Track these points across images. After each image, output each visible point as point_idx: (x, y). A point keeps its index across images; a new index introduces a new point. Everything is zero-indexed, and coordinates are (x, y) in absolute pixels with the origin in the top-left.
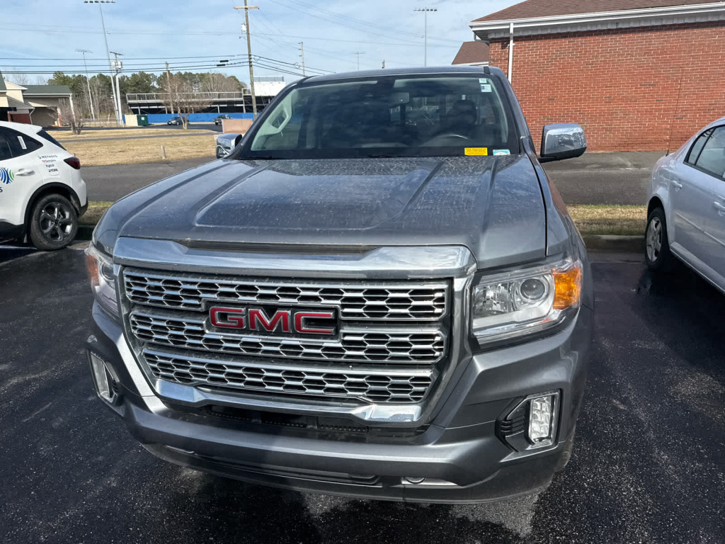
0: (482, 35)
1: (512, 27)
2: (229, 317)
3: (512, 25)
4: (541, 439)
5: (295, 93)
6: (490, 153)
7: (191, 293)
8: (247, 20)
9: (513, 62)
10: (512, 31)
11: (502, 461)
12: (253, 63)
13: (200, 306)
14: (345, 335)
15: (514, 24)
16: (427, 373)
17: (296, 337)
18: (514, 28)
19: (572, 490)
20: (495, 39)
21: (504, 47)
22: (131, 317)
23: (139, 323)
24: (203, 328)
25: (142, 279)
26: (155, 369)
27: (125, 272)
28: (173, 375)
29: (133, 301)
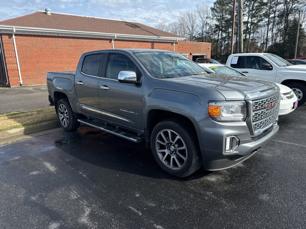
1: (14, 30)
2: (269, 106)
3: (15, 29)
10: (15, 31)
18: (16, 30)
20: (4, 34)
21: (10, 38)
22: (254, 115)
23: (255, 115)
24: (265, 111)
25: (257, 103)
26: (256, 128)
27: (253, 102)
28: (259, 127)
29: (255, 110)
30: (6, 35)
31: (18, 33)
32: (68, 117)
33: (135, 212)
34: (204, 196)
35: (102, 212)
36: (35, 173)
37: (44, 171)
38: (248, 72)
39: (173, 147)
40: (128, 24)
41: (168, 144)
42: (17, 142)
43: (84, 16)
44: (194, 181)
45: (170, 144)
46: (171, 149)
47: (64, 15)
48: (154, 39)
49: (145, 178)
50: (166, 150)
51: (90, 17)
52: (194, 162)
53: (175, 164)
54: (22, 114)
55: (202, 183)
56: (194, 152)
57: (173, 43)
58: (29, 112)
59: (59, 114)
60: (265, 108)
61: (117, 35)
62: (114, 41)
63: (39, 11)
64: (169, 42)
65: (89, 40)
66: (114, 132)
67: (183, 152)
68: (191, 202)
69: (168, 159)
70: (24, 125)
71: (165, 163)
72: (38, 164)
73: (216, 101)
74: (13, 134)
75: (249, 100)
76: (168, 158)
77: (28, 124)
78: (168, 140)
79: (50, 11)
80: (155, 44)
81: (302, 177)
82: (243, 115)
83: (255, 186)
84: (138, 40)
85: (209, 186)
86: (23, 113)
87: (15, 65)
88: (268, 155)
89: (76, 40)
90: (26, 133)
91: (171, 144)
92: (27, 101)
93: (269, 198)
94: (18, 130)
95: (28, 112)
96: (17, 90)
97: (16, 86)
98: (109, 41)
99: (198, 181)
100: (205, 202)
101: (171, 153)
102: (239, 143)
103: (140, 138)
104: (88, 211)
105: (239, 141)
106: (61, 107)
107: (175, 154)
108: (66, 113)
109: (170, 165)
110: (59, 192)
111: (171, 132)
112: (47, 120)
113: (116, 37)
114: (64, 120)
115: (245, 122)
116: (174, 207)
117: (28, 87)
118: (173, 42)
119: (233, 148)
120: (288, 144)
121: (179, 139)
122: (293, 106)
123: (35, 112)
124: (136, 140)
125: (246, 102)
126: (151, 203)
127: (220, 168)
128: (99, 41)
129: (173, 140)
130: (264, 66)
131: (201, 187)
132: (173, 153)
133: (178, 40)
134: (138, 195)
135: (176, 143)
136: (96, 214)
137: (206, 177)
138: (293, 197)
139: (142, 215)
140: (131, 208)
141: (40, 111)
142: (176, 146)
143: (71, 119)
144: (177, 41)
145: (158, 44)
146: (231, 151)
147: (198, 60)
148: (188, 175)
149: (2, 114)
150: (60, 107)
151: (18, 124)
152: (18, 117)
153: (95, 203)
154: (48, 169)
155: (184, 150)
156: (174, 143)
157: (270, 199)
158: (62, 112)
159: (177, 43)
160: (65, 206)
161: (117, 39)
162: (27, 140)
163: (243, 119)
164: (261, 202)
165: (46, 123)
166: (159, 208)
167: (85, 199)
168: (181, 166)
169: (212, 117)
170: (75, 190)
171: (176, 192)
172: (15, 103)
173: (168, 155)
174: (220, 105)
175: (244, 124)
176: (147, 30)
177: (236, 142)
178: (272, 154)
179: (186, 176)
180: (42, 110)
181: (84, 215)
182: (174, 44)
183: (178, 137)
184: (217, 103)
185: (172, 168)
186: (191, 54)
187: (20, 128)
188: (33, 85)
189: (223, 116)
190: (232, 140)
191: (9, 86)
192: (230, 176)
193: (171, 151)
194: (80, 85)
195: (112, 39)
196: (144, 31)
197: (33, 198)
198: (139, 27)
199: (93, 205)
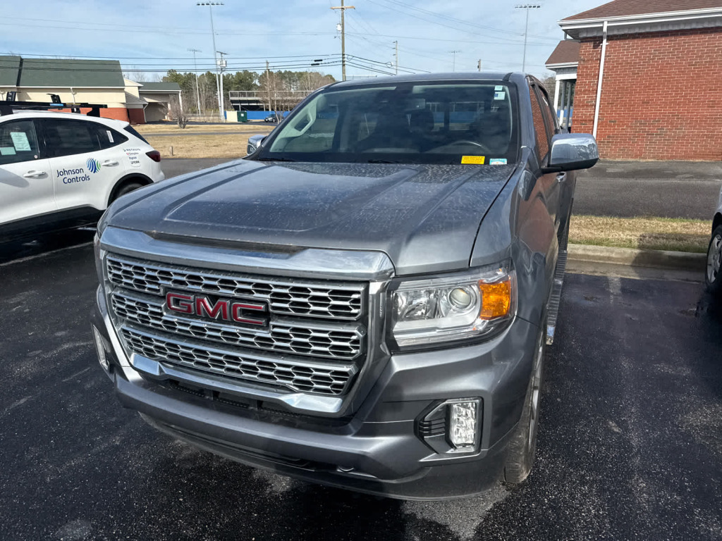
0: (574, 33)
1: (606, 25)
2: (180, 302)
3: (606, 23)
4: (464, 445)
5: (320, 98)
6: (487, 162)
7: (153, 279)
8: (343, 20)
9: (605, 62)
11: (422, 460)
12: (346, 63)
13: (158, 291)
14: (274, 327)
15: (608, 22)
16: (345, 369)
17: (235, 325)
19: (529, 504)
20: (587, 38)
24: (161, 311)
30: (591, 41)
87: (590, 111)
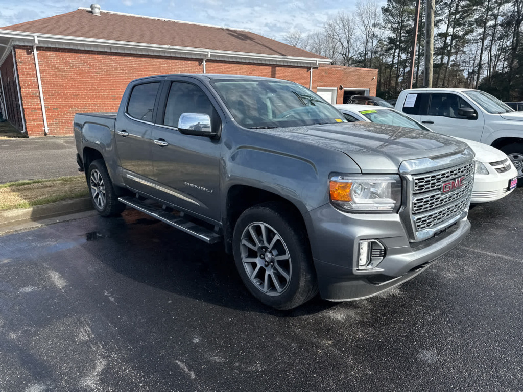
1: (36, 40)
2: (447, 187)
3: (37, 38)
9: (39, 66)
10: (37, 42)
13: (441, 185)
15: (38, 37)
17: (458, 190)
18: (38, 40)
20: (20, 46)
21: (29, 53)
22: (415, 201)
23: (418, 203)
24: (440, 195)
25: (423, 179)
26: (419, 226)
27: (415, 178)
28: (426, 225)
29: (417, 192)
30: (23, 49)
31: (42, 45)
32: (104, 192)
33: (184, 371)
34: (316, 348)
35: (126, 369)
36: (28, 289)
37: (45, 287)
38: (433, 123)
39: (269, 255)
40: (233, 33)
41: (262, 248)
42: (15, 233)
43: (156, 18)
44: (304, 317)
45: (264, 249)
46: (266, 258)
47: (123, 16)
48: (276, 61)
49: (218, 308)
50: (258, 258)
51: (167, 20)
52: (302, 283)
53: (272, 286)
54: (37, 184)
55: (318, 323)
56: (303, 266)
57: (310, 68)
58: (49, 181)
59: (92, 187)
60: (439, 189)
61: (211, 52)
62: (206, 62)
63: (80, 8)
64: (303, 65)
65: (164, 60)
66: (175, 222)
67: (284, 264)
68: (290, 357)
69: (261, 275)
70: (32, 204)
71: (256, 282)
72: (39, 273)
73: (343, 174)
74: (12, 218)
75: (407, 173)
76: (261, 273)
77: (40, 203)
78: (261, 241)
79: (99, 9)
80: (277, 68)
81: (506, 321)
82: (395, 202)
83: (415, 333)
84: (247, 61)
85: (329, 329)
86: (38, 182)
87: (36, 101)
88: (449, 275)
89: (141, 59)
90: (35, 217)
91: (266, 248)
92: (50, 163)
93: (435, 358)
94: (21, 212)
95: (47, 181)
96: (38, 142)
97: (37, 136)
98: (198, 62)
99: (311, 318)
100: (315, 359)
101: (266, 266)
102: (385, 253)
103: (217, 236)
104: (100, 365)
105: (385, 249)
106: (95, 174)
107: (272, 266)
108: (102, 185)
109: (263, 288)
110: (60, 327)
111: (265, 227)
112: (73, 195)
113: (209, 56)
114: (99, 197)
115: (398, 215)
116: (258, 367)
117: (59, 138)
118: (309, 66)
119: (372, 262)
120: (491, 256)
121: (278, 241)
122: (507, 187)
123: (58, 182)
124: (209, 239)
125: (400, 176)
126: (217, 356)
127: (350, 298)
128: (180, 62)
129: (269, 242)
130: (462, 113)
131: (314, 331)
132: (270, 266)
133: (318, 62)
134: (196, 341)
135: (274, 248)
136: (114, 372)
137: (327, 311)
138: (482, 358)
139: (196, 378)
140: (179, 363)
141: (66, 181)
142: (275, 252)
143: (110, 195)
144: (318, 64)
145: (283, 69)
146: (370, 267)
147: (353, 98)
148: (293, 307)
149: (4, 183)
150: (93, 174)
151: (23, 201)
152: (30, 189)
153: (117, 350)
154: (52, 283)
155: (287, 261)
156: (270, 247)
157: (439, 360)
158: (96, 182)
159: (317, 68)
160: (64, 355)
161: (212, 58)
162: (32, 229)
163: (394, 208)
164: (421, 365)
165: (70, 202)
166: (229, 367)
167: (101, 343)
168: (281, 290)
169: (334, 202)
170: (89, 325)
171: (267, 338)
172: (30, 164)
173: (261, 268)
174: (350, 181)
175: (396, 218)
176: (265, 44)
177: (379, 251)
178: (457, 273)
179: (290, 308)
180: (70, 178)
181: (93, 372)
182: (312, 69)
183: (277, 237)
184: (345, 178)
185: (267, 292)
186: (341, 88)
187: (25, 208)
188: (66, 135)
189: (355, 203)
190: (372, 246)
191: (26, 136)
192: (372, 311)
193: (266, 261)
194: (123, 136)
195: (203, 59)
196: (259, 45)
197: (13, 336)
198: (251, 39)
199: (113, 355)
